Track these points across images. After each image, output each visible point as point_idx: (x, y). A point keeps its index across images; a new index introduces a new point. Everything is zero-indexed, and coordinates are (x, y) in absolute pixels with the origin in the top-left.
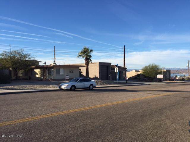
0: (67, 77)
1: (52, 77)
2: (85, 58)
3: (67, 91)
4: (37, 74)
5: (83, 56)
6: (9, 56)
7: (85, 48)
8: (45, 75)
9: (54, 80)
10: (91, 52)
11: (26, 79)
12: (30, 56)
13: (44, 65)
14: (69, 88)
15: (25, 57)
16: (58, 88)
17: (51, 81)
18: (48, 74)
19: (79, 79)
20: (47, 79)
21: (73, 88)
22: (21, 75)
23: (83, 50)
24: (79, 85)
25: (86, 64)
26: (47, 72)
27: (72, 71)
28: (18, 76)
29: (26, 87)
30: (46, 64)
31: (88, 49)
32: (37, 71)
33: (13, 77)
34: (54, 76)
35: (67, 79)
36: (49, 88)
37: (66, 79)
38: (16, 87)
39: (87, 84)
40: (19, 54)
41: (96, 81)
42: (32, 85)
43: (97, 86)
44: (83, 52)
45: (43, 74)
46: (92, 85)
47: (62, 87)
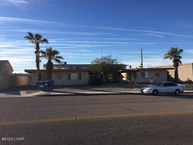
0: (152, 81)
1: (137, 80)
2: (173, 60)
3: (149, 95)
4: (124, 77)
5: (170, 58)
6: (100, 62)
7: (173, 49)
8: (131, 78)
9: (139, 83)
10: (181, 52)
11: (115, 82)
12: (117, 61)
13: (129, 69)
14: (151, 92)
15: (113, 62)
16: (140, 92)
17: (136, 84)
18: (133, 78)
19: (162, 83)
20: (132, 83)
21: (155, 92)
22: (111, 78)
23: (170, 51)
24: (161, 89)
25: (174, 66)
26: (132, 76)
27: (158, 75)
28: (108, 79)
29: (112, 90)
30: (132, 68)
31: (176, 50)
32: (124, 74)
33: (104, 80)
34: (139, 79)
35: (152, 82)
36: (132, 91)
37: (150, 82)
38: (105, 89)
39: (172, 89)
40: (108, 59)
41: (187, 85)
42: (117, 88)
43: (185, 91)
44: (170, 52)
45: (129, 77)
46: (178, 90)
47: (144, 91)
